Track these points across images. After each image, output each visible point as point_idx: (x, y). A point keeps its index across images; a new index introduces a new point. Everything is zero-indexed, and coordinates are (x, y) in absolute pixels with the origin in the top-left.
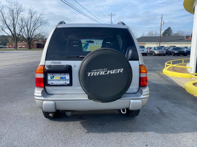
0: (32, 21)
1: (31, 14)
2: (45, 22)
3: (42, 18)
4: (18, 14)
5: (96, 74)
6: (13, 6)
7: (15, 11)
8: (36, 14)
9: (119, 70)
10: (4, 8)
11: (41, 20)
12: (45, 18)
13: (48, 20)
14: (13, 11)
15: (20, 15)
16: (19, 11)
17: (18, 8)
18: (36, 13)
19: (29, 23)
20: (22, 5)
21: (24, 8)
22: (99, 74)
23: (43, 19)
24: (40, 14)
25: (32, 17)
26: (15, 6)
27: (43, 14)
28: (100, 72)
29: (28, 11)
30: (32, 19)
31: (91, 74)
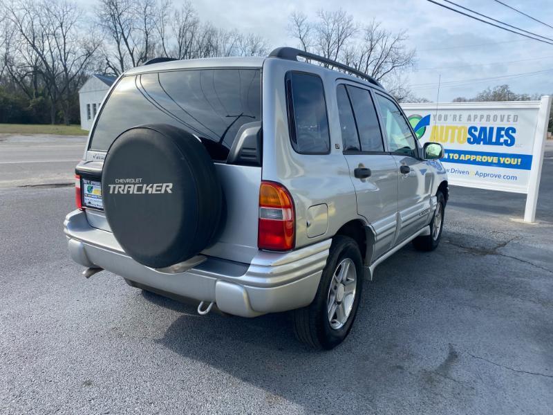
0: (371, 59)
1: (371, 40)
2: (406, 60)
3: (400, 48)
4: (340, 42)
5: (123, 190)
6: (331, 25)
7: (334, 38)
8: (386, 37)
9: (165, 185)
10: (310, 33)
11: (397, 54)
12: (406, 48)
13: (414, 53)
14: (328, 37)
15: (344, 46)
16: (343, 36)
17: (341, 28)
18: (384, 36)
19: (365, 65)
20: (351, 19)
21: (354, 27)
22: (128, 191)
23: (401, 51)
24: (395, 38)
25: (372, 49)
26: (336, 24)
27: (402, 37)
28: (130, 187)
29: (364, 34)
30: (372, 53)
31: (114, 188)
